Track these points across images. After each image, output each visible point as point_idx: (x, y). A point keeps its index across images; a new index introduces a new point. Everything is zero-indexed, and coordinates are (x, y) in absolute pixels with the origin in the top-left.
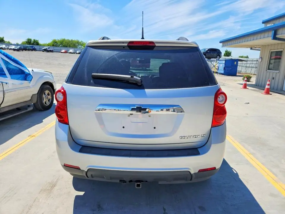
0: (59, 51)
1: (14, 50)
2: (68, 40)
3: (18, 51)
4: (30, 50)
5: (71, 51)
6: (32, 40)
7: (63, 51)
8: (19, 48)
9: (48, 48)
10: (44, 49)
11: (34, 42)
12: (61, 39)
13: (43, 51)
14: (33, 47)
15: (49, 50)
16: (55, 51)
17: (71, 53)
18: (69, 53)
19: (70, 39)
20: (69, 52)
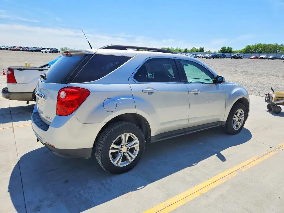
0: (249, 57)
1: (207, 58)
2: (265, 45)
3: (210, 59)
4: (220, 57)
5: (263, 56)
6: (227, 48)
7: (254, 57)
8: (211, 56)
9: (238, 55)
10: (233, 56)
11: (228, 50)
12: (256, 44)
13: (232, 58)
14: (223, 54)
15: (238, 56)
16: (245, 57)
17: (262, 58)
18: (260, 59)
19: (267, 43)
20: (259, 57)
